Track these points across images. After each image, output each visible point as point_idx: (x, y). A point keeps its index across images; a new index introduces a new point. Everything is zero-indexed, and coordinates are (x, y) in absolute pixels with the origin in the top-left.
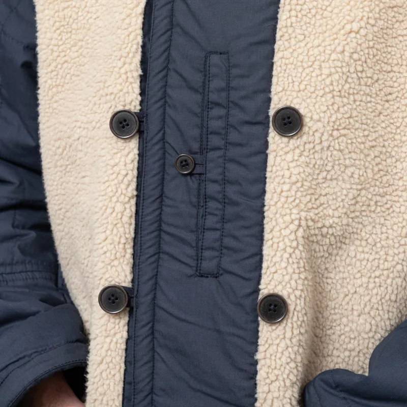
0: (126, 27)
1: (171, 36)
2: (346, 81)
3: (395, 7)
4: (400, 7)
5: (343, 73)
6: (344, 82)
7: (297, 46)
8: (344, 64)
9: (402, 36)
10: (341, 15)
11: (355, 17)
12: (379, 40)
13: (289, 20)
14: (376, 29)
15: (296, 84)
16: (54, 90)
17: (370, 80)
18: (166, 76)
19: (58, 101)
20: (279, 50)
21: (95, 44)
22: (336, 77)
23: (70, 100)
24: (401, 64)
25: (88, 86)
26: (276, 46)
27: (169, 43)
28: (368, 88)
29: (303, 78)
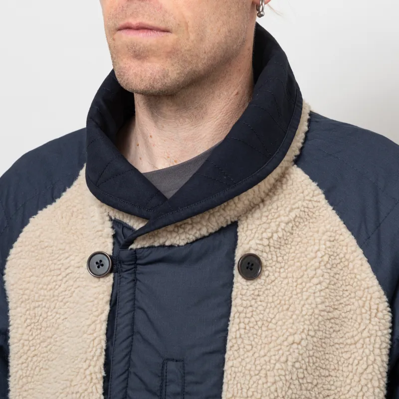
0: (92, 332)
1: (132, 342)
2: (289, 388)
3: (333, 318)
4: (337, 318)
5: (286, 380)
6: (287, 389)
7: (246, 356)
8: (287, 373)
9: (339, 344)
10: (284, 327)
11: (297, 330)
12: (318, 349)
13: (238, 333)
14: (315, 339)
15: (245, 390)
16: (24, 380)
17: (310, 385)
18: (127, 379)
19: (28, 390)
20: (229, 358)
21: (63, 343)
22: (280, 384)
23: (39, 391)
24: (337, 369)
25: (56, 382)
26: (227, 356)
27: (130, 348)
28: (308, 392)
29: (250, 385)
